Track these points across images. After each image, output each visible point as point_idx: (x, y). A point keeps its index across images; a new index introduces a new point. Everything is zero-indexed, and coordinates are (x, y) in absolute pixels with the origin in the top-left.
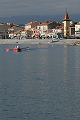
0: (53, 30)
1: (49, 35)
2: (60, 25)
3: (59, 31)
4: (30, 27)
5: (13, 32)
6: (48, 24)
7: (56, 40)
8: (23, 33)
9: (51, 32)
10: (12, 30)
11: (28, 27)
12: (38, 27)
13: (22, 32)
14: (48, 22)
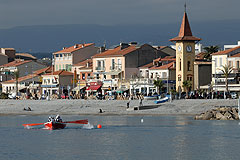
0: (144, 71)
1: (129, 86)
2: (164, 57)
3: (162, 73)
4: (69, 60)
5: (17, 75)
6: (127, 51)
7: (153, 103)
8: (49, 80)
9: (137, 76)
10: (13, 69)
11: (62, 62)
12: (95, 61)
13: (45, 77)
14: (125, 46)
